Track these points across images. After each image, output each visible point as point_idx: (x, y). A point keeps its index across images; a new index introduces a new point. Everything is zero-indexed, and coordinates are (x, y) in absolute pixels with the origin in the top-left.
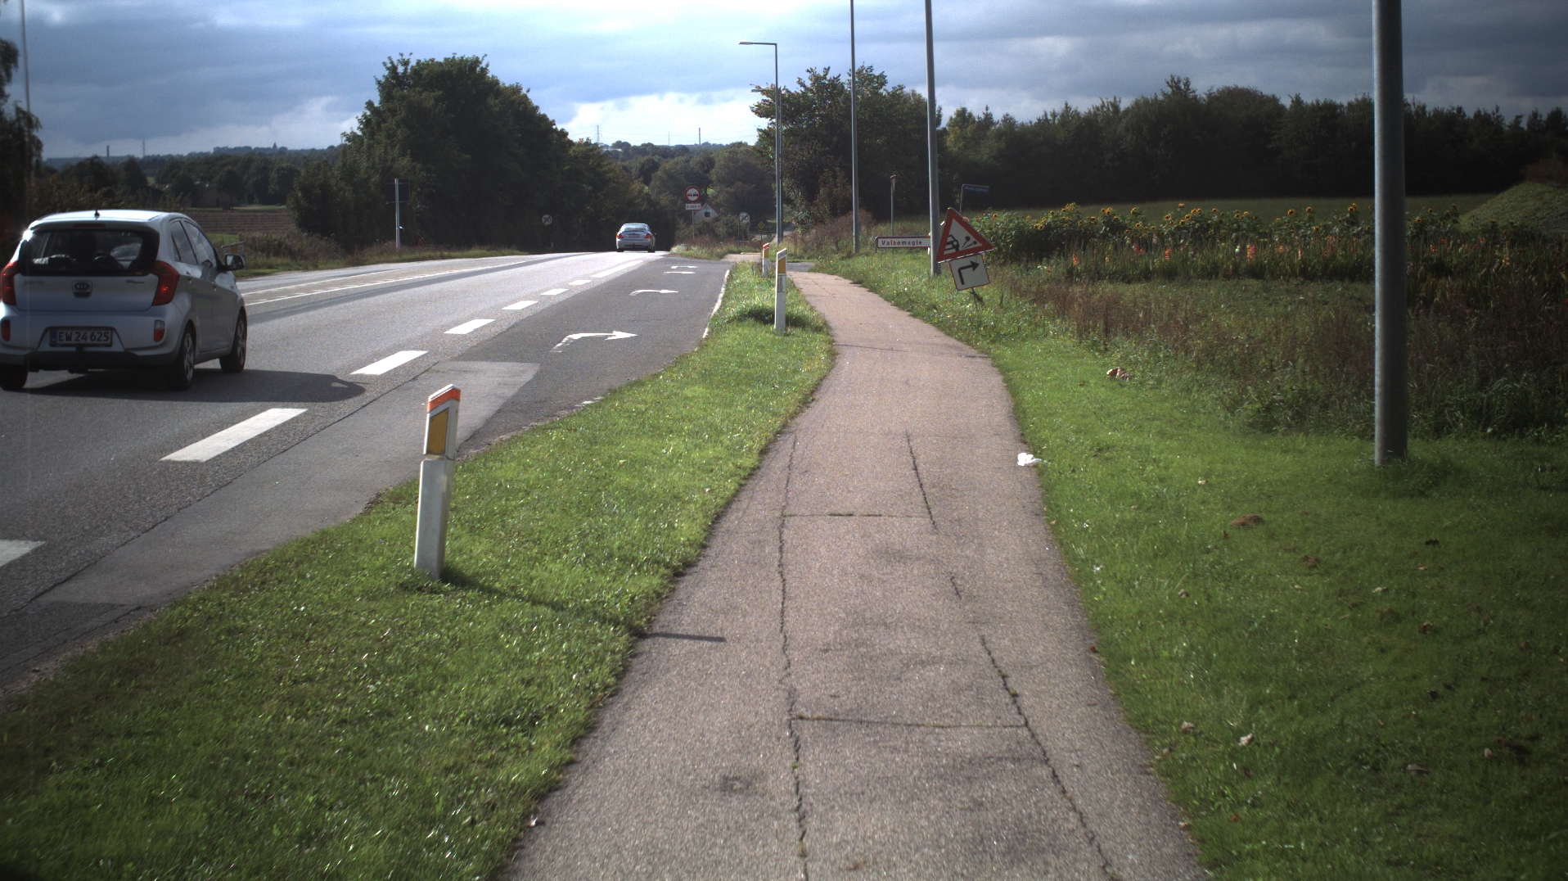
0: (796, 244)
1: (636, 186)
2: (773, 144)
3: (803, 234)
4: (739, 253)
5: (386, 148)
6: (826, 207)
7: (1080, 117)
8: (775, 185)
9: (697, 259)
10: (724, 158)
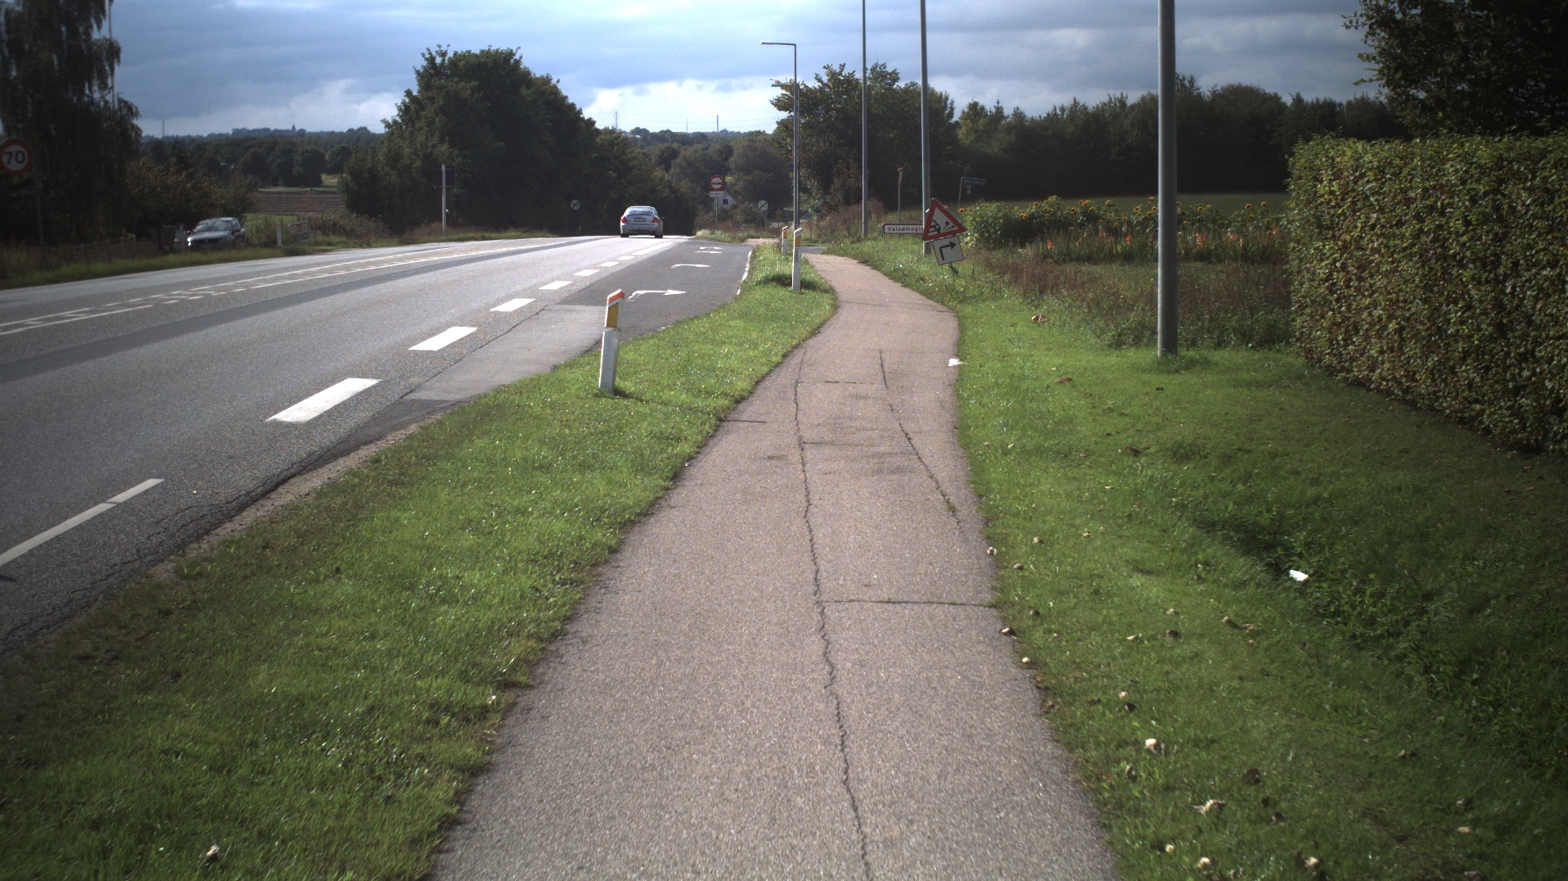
0: (811, 229)
1: (658, 173)
2: (791, 136)
3: (818, 220)
4: (759, 237)
5: (427, 135)
6: (840, 196)
7: (1087, 113)
8: (793, 174)
9: (721, 241)
10: (743, 146)
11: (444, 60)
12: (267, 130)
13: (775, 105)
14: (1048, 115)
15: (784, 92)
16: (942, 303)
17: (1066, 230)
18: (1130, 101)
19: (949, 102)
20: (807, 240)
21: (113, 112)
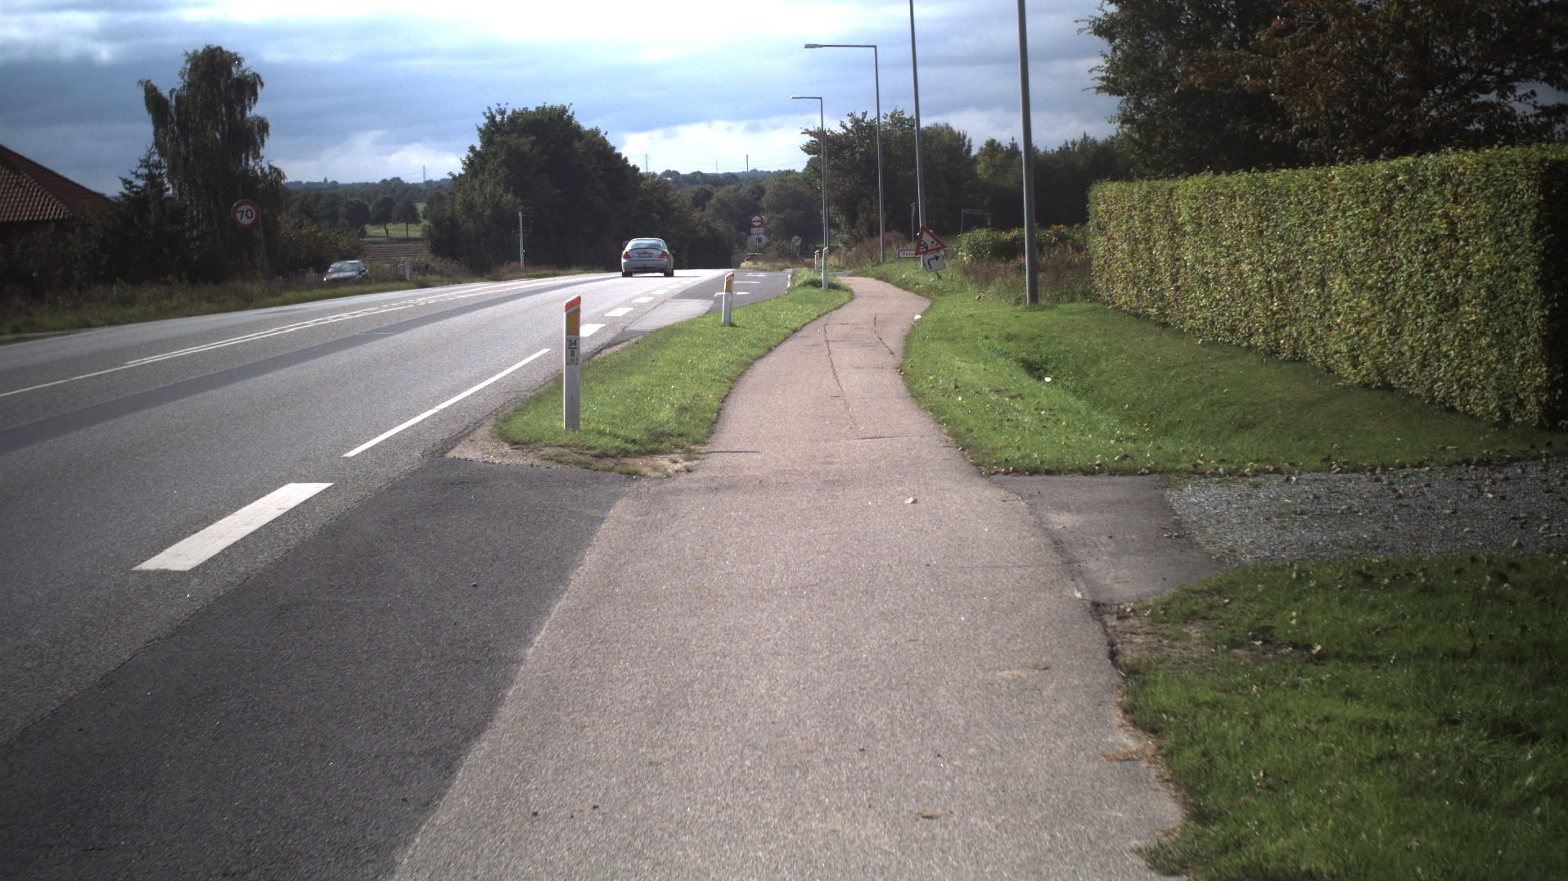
0: (838, 259)
3: (846, 251)
5: (494, 186)
7: (1097, 146)
8: (823, 212)
9: (763, 270)
10: (775, 186)
11: (503, 118)
13: (805, 151)
15: (813, 138)
17: (1041, 250)
19: (967, 140)
20: (835, 265)
21: (265, 175)
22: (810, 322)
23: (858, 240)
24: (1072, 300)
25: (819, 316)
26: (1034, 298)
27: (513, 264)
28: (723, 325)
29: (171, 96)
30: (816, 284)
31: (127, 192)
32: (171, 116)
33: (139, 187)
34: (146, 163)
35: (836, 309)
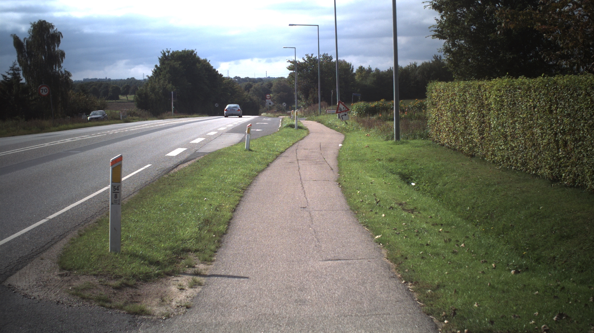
0: (301, 112)
2: (294, 79)
3: (304, 109)
4: (283, 116)
5: (164, 81)
6: (312, 101)
7: (402, 69)
8: (295, 93)
9: (270, 117)
10: (276, 83)
11: (169, 54)
12: (96, 79)
13: (288, 69)
14: (388, 70)
15: (291, 64)
16: (342, 133)
17: (387, 111)
18: (418, 65)
19: (352, 66)
20: (300, 116)
21: (63, 75)
22: (289, 148)
23: (309, 105)
24: (414, 138)
25: (293, 144)
26: (398, 138)
27: (169, 113)
28: (246, 150)
29: (24, 41)
30: (292, 126)
31: (4, 81)
32: (24, 49)
33: (10, 79)
34: (12, 69)
35: (301, 139)
